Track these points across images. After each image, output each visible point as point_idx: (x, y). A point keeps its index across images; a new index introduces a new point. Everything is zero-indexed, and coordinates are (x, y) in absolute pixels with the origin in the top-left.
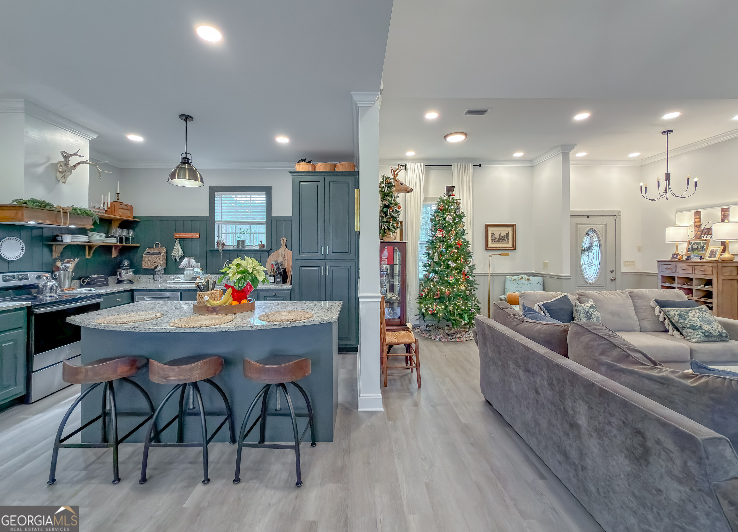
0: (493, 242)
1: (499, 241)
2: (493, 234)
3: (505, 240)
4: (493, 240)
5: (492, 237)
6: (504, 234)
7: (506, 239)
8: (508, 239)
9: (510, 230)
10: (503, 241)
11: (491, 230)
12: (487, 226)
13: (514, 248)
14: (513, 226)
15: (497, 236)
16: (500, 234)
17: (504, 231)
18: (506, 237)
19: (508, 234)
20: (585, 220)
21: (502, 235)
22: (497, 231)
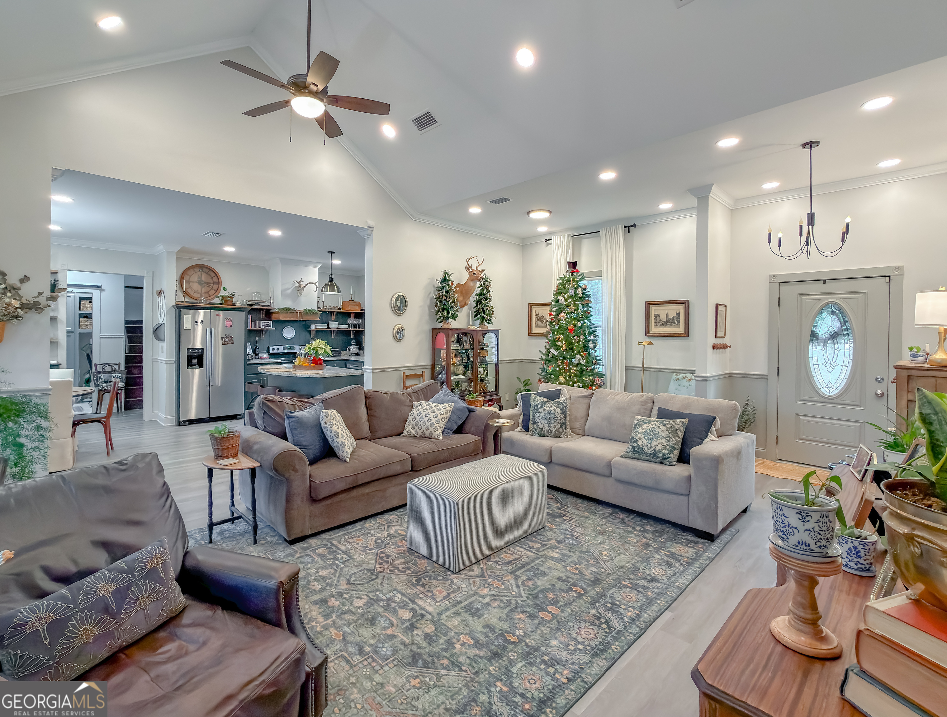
0: (657, 325)
1: (666, 324)
2: (657, 316)
3: (674, 322)
4: (657, 324)
5: (656, 319)
6: (672, 314)
7: (676, 322)
8: (678, 322)
9: (681, 309)
10: (671, 325)
11: (654, 310)
12: (649, 304)
13: (687, 334)
14: (685, 303)
15: (663, 318)
16: (667, 315)
17: (672, 311)
18: (675, 318)
19: (678, 314)
20: (820, 287)
21: (670, 316)
22: (662, 311)
